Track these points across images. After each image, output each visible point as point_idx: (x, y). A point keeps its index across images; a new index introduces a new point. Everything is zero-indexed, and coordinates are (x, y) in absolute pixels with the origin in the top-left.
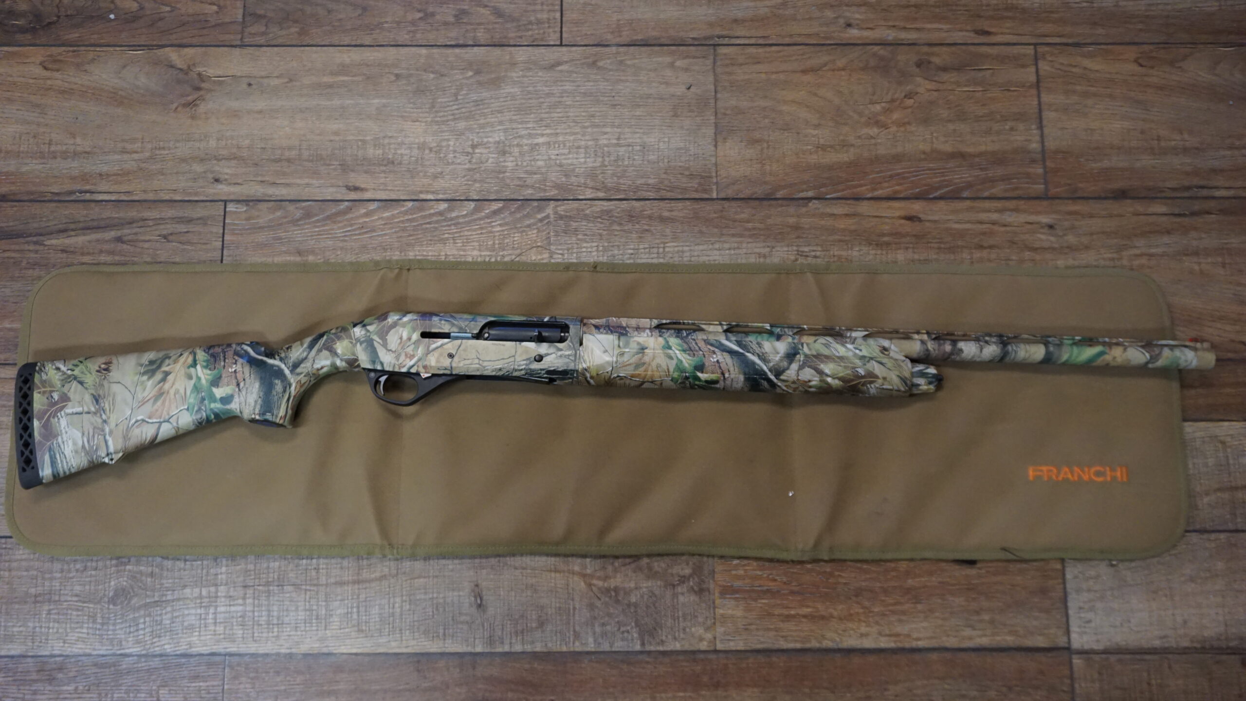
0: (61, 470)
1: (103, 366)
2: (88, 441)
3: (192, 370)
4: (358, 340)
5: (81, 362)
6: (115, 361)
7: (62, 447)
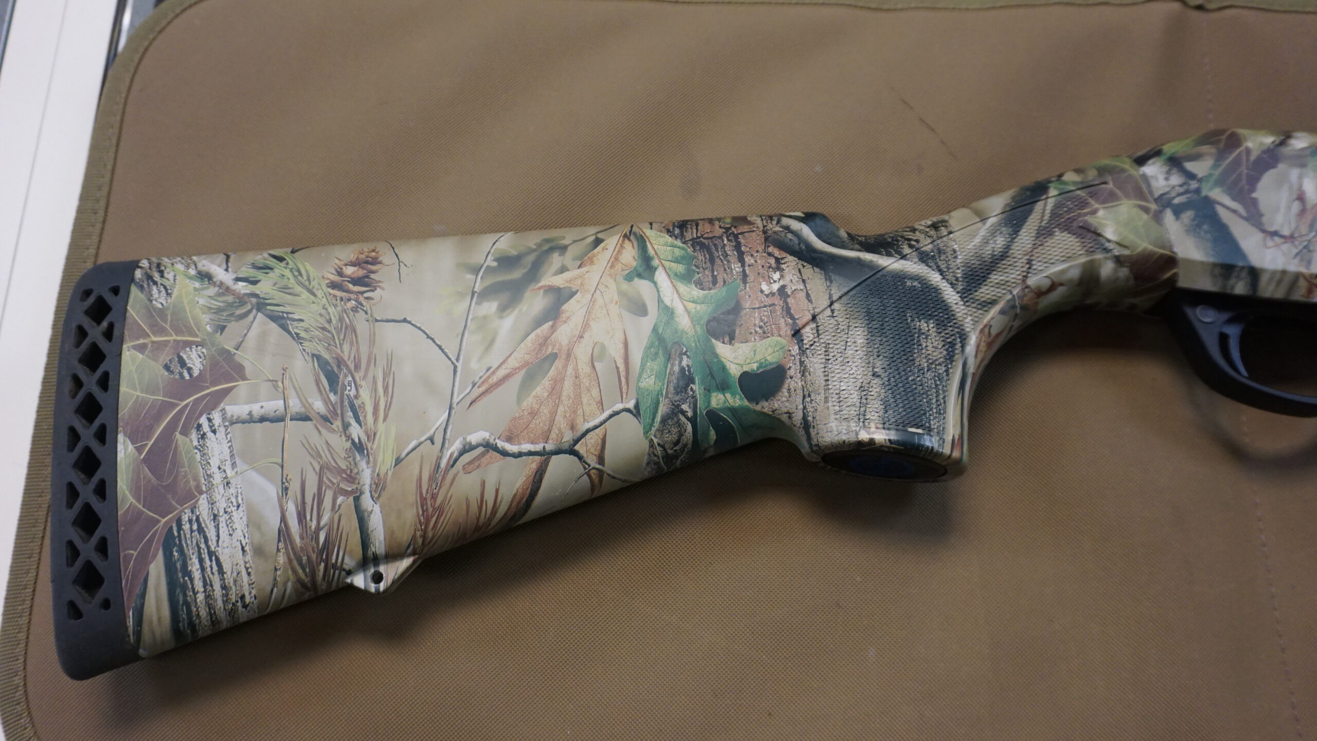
0: (203, 613)
1: (349, 271)
2: (301, 516)
3: (643, 286)
4: (1164, 201)
5: (280, 259)
6: (387, 257)
7: (211, 534)
